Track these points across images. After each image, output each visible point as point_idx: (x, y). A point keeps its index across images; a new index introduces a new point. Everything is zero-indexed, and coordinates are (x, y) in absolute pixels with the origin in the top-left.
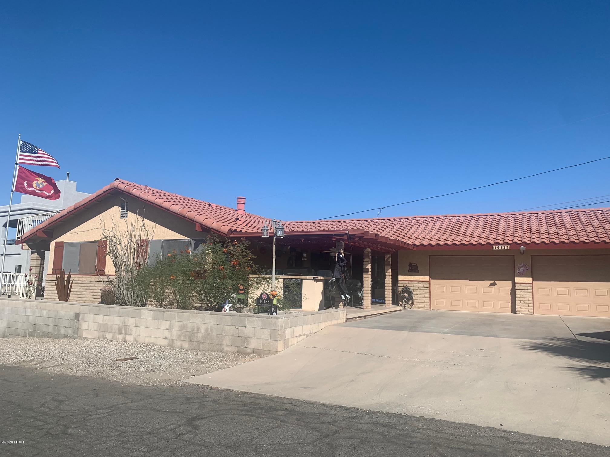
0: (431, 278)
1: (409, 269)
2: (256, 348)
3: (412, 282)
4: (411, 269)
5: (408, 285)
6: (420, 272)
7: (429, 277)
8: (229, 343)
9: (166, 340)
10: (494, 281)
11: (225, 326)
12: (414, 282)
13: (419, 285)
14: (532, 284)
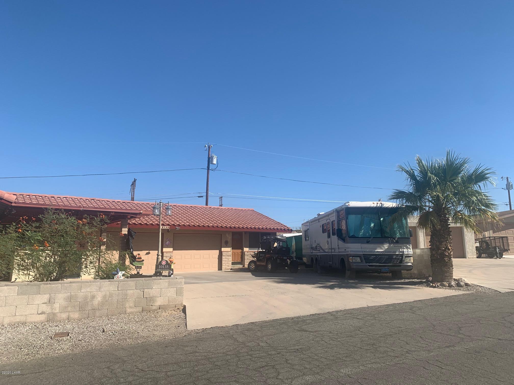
2: (162, 305)
8: (132, 305)
9: (43, 314)
10: (149, 251)
11: (128, 291)
14: (172, 252)
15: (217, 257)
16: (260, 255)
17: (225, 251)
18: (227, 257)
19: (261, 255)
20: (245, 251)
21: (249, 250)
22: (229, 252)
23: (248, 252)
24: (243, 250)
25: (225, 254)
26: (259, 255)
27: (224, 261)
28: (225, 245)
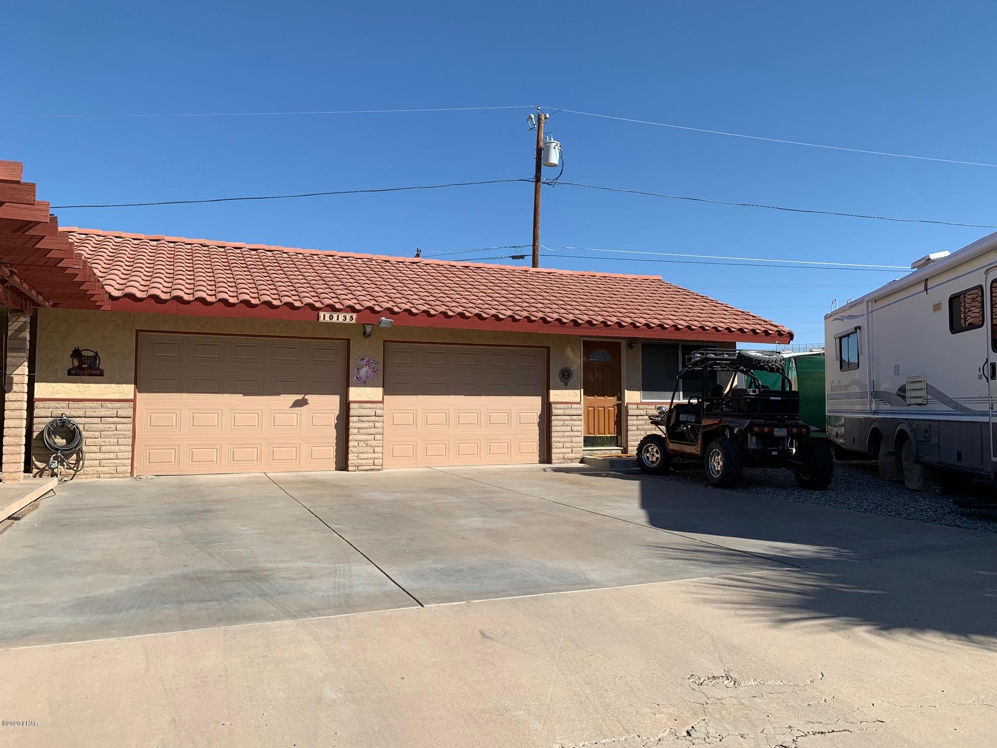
0: (139, 389)
1: (71, 367)
3: (81, 404)
4: (79, 367)
5: (68, 412)
6: (105, 374)
7: (131, 387)
10: (303, 396)
12: (87, 404)
13: (103, 412)
14: (382, 402)
15: (537, 420)
16: (681, 419)
17: (560, 400)
18: (567, 422)
19: (683, 417)
20: (629, 402)
21: (643, 401)
22: (574, 406)
23: (640, 406)
24: (621, 398)
25: (561, 412)
26: (677, 417)
27: (558, 434)
28: (563, 383)
